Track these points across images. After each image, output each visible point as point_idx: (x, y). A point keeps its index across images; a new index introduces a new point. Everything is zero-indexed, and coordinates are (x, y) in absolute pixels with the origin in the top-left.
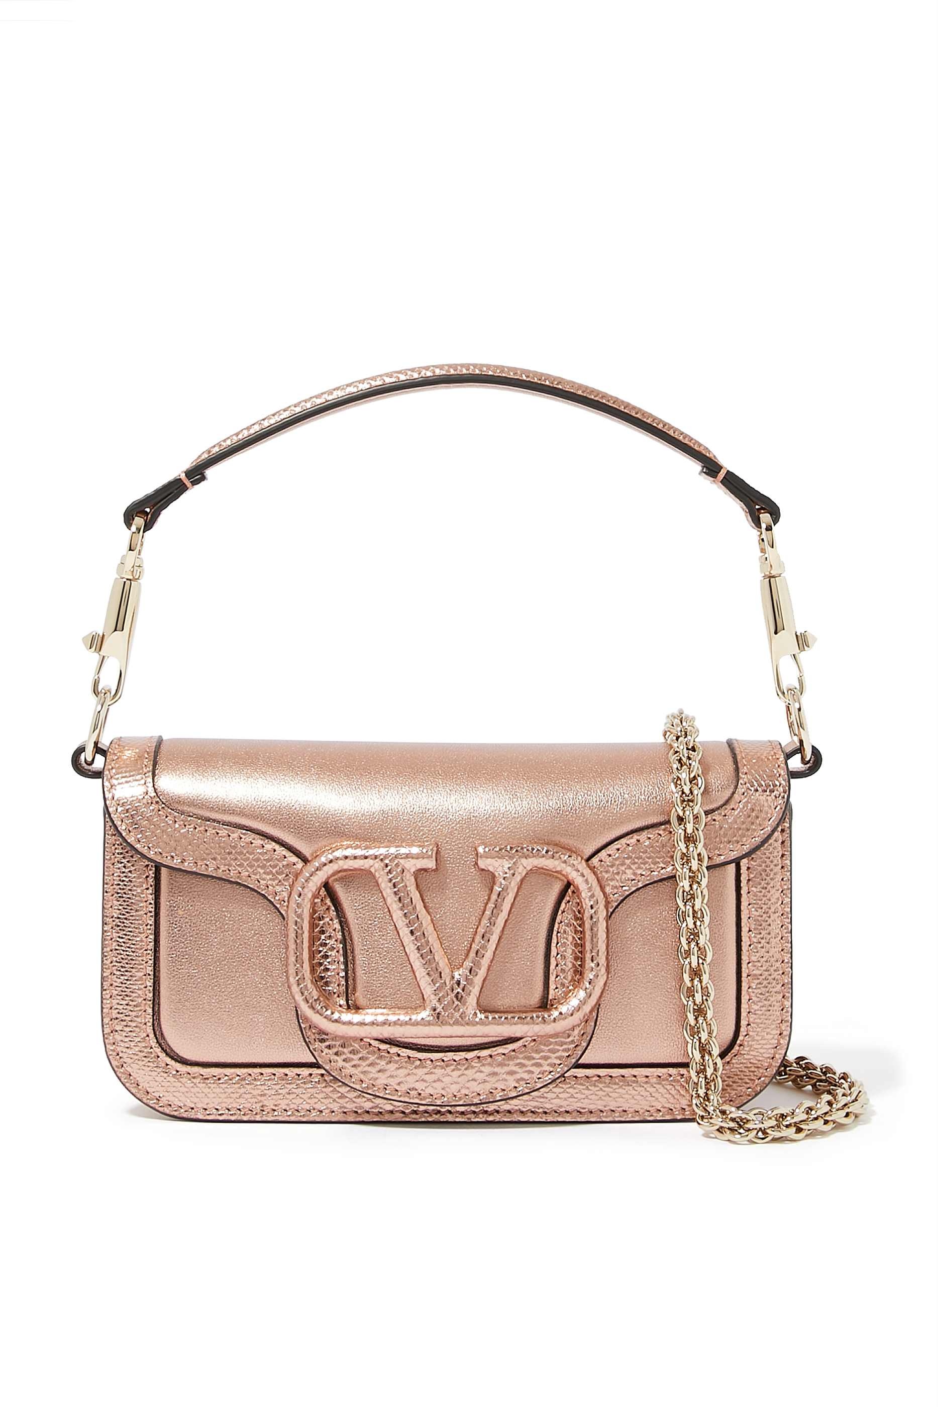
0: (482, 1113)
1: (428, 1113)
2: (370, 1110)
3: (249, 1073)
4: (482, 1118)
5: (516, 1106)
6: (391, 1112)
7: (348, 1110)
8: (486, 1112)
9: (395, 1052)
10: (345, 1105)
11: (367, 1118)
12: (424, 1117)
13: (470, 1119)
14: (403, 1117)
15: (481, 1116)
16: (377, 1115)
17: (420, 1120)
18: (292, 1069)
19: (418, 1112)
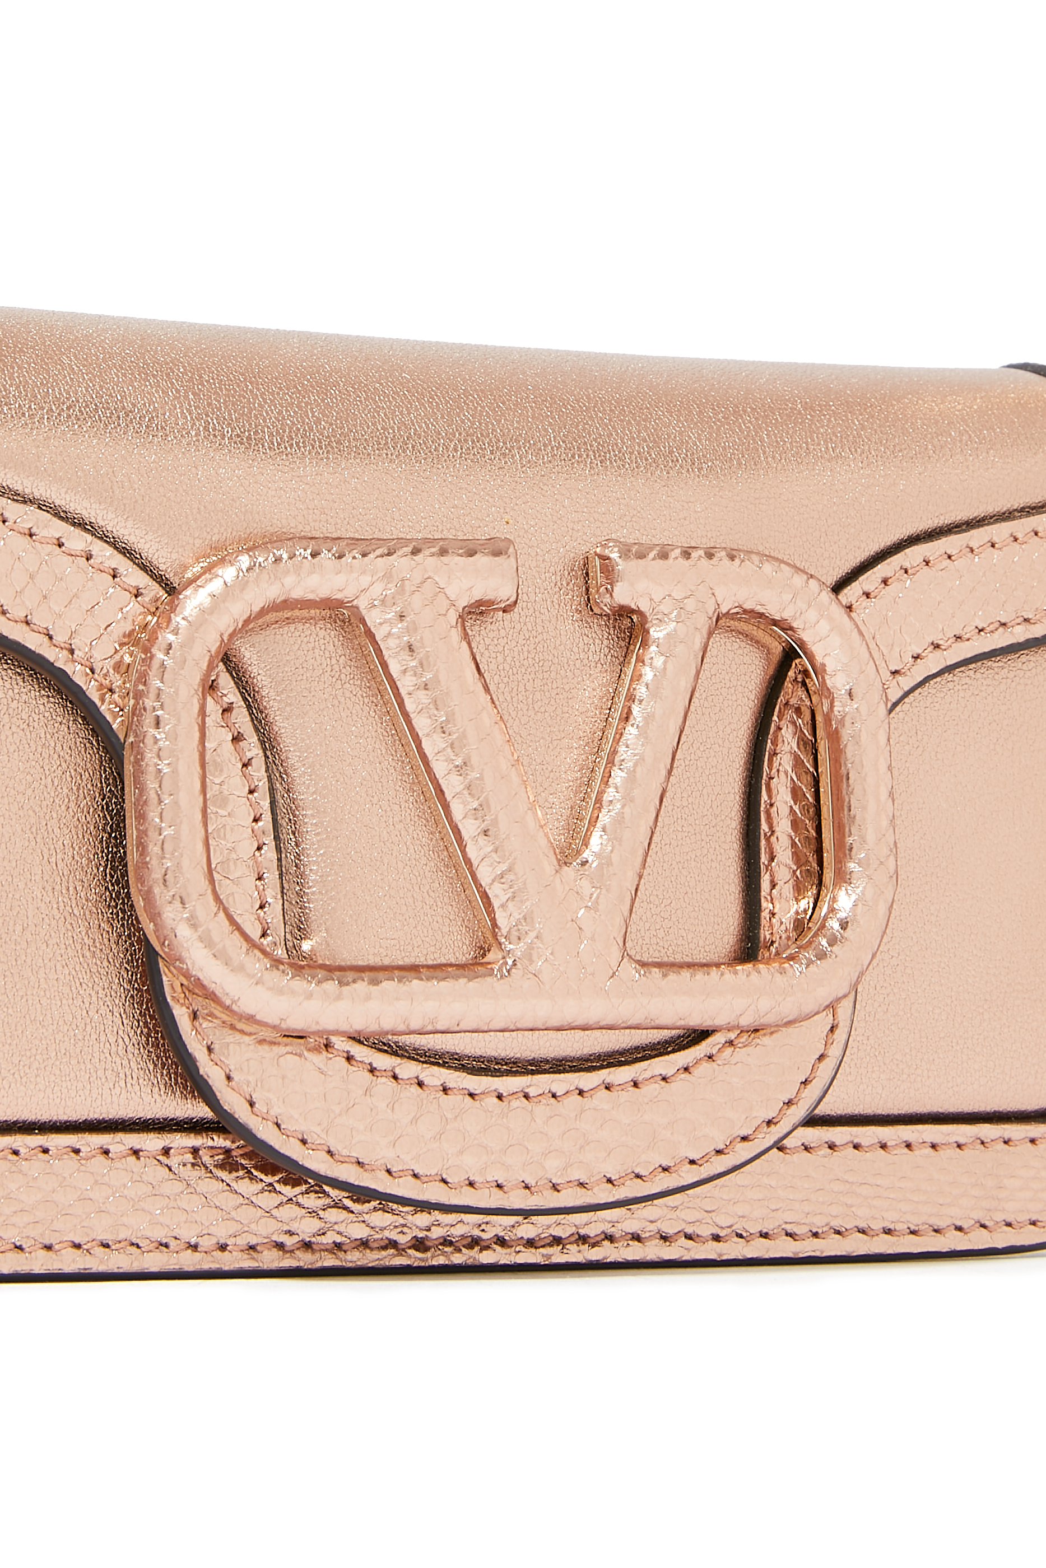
0: (576, 1242)
1: (451, 1243)
2: (313, 1240)
3: (15, 1146)
4: (575, 1254)
5: (652, 1222)
6: (364, 1244)
7: (260, 1240)
8: (583, 1239)
9: (413, 1075)
10: (253, 1226)
11: (305, 1260)
12: (444, 1253)
13: (549, 1257)
14: (394, 1256)
15: (573, 1248)
16: (330, 1251)
17: (435, 1263)
18: (120, 1136)
19: (429, 1244)
